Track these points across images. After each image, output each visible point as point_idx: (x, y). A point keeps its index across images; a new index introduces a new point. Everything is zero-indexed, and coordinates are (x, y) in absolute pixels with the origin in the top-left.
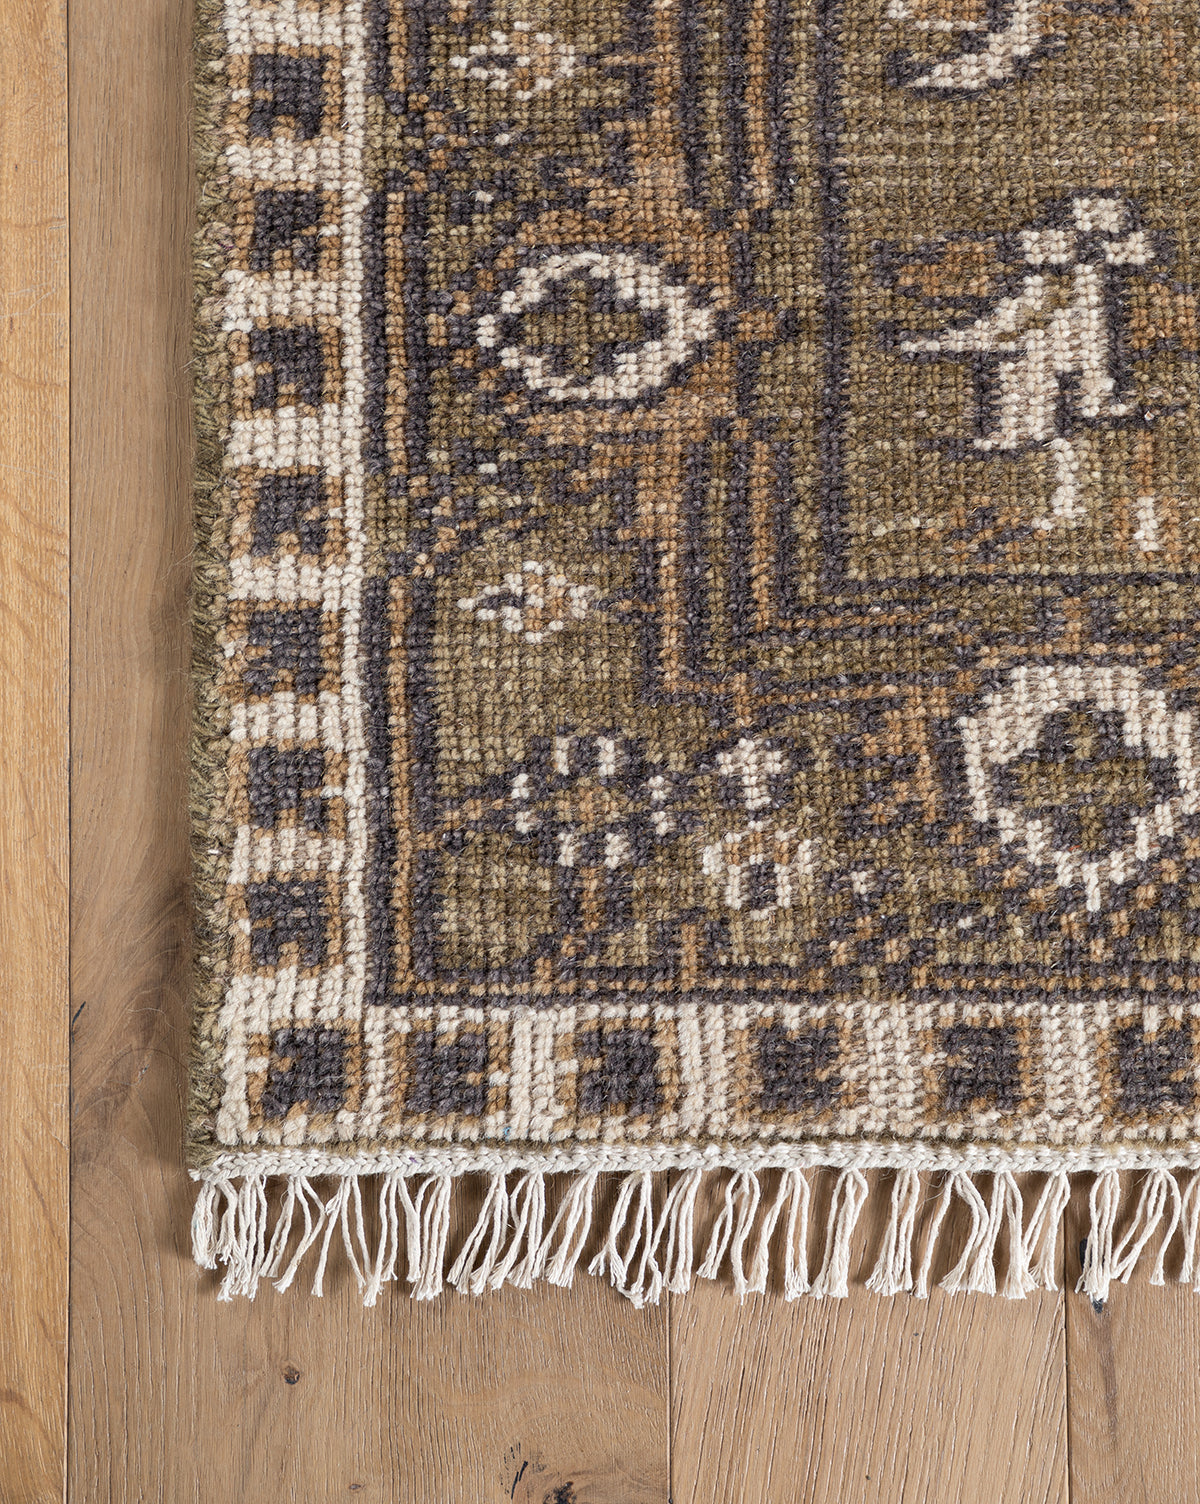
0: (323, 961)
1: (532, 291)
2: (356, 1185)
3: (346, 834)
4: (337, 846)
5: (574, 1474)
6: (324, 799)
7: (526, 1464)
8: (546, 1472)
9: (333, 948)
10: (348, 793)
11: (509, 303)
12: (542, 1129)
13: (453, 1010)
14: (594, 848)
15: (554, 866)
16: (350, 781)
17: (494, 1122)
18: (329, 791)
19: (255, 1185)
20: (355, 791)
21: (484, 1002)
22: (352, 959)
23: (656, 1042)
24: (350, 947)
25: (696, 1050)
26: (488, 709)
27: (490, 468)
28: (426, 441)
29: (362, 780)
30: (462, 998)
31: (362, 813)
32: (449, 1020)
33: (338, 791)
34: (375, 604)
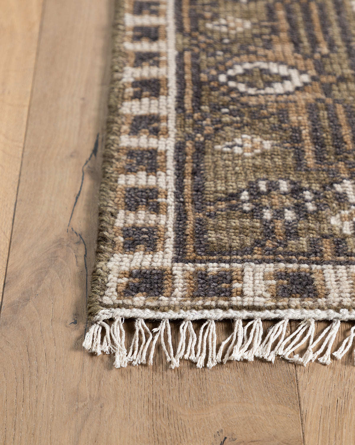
0: (154, 250)
1: (239, 70)
2: (168, 322)
3: (166, 213)
4: (163, 217)
5: (252, 441)
6: (158, 203)
7: (226, 438)
8: (237, 441)
9: (159, 246)
10: (168, 200)
11: (230, 72)
12: (260, 302)
13: (215, 264)
14: (279, 214)
15: (261, 219)
16: (169, 197)
17: (236, 300)
18: (159, 200)
19: (119, 323)
20: (171, 200)
21: (229, 262)
22: (167, 250)
23: (313, 276)
24: (167, 246)
25: (333, 279)
26: (229, 175)
27: (226, 110)
28: (201, 104)
29: (173, 197)
30: (219, 261)
31: (173, 207)
32: (213, 268)
33: (164, 200)
34: (180, 148)
